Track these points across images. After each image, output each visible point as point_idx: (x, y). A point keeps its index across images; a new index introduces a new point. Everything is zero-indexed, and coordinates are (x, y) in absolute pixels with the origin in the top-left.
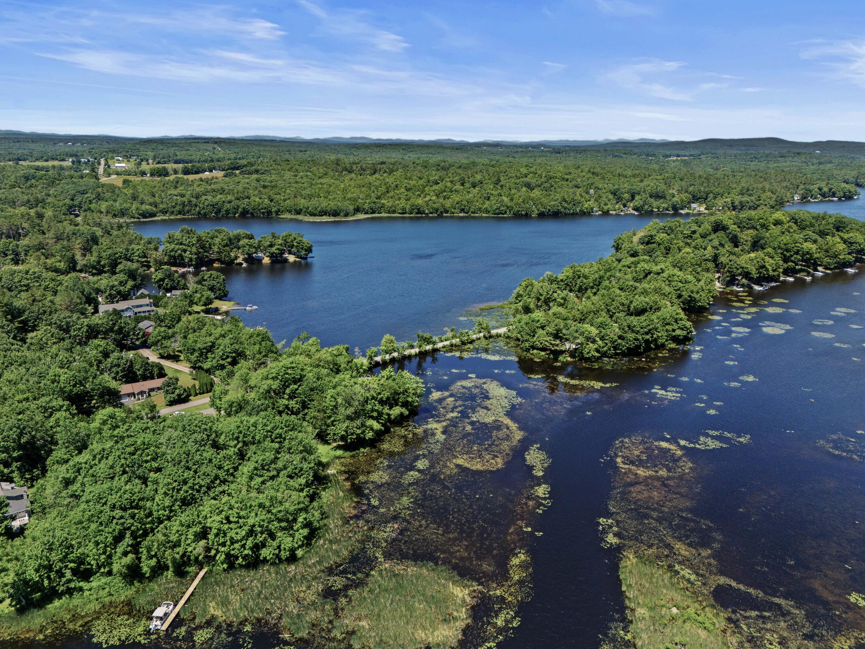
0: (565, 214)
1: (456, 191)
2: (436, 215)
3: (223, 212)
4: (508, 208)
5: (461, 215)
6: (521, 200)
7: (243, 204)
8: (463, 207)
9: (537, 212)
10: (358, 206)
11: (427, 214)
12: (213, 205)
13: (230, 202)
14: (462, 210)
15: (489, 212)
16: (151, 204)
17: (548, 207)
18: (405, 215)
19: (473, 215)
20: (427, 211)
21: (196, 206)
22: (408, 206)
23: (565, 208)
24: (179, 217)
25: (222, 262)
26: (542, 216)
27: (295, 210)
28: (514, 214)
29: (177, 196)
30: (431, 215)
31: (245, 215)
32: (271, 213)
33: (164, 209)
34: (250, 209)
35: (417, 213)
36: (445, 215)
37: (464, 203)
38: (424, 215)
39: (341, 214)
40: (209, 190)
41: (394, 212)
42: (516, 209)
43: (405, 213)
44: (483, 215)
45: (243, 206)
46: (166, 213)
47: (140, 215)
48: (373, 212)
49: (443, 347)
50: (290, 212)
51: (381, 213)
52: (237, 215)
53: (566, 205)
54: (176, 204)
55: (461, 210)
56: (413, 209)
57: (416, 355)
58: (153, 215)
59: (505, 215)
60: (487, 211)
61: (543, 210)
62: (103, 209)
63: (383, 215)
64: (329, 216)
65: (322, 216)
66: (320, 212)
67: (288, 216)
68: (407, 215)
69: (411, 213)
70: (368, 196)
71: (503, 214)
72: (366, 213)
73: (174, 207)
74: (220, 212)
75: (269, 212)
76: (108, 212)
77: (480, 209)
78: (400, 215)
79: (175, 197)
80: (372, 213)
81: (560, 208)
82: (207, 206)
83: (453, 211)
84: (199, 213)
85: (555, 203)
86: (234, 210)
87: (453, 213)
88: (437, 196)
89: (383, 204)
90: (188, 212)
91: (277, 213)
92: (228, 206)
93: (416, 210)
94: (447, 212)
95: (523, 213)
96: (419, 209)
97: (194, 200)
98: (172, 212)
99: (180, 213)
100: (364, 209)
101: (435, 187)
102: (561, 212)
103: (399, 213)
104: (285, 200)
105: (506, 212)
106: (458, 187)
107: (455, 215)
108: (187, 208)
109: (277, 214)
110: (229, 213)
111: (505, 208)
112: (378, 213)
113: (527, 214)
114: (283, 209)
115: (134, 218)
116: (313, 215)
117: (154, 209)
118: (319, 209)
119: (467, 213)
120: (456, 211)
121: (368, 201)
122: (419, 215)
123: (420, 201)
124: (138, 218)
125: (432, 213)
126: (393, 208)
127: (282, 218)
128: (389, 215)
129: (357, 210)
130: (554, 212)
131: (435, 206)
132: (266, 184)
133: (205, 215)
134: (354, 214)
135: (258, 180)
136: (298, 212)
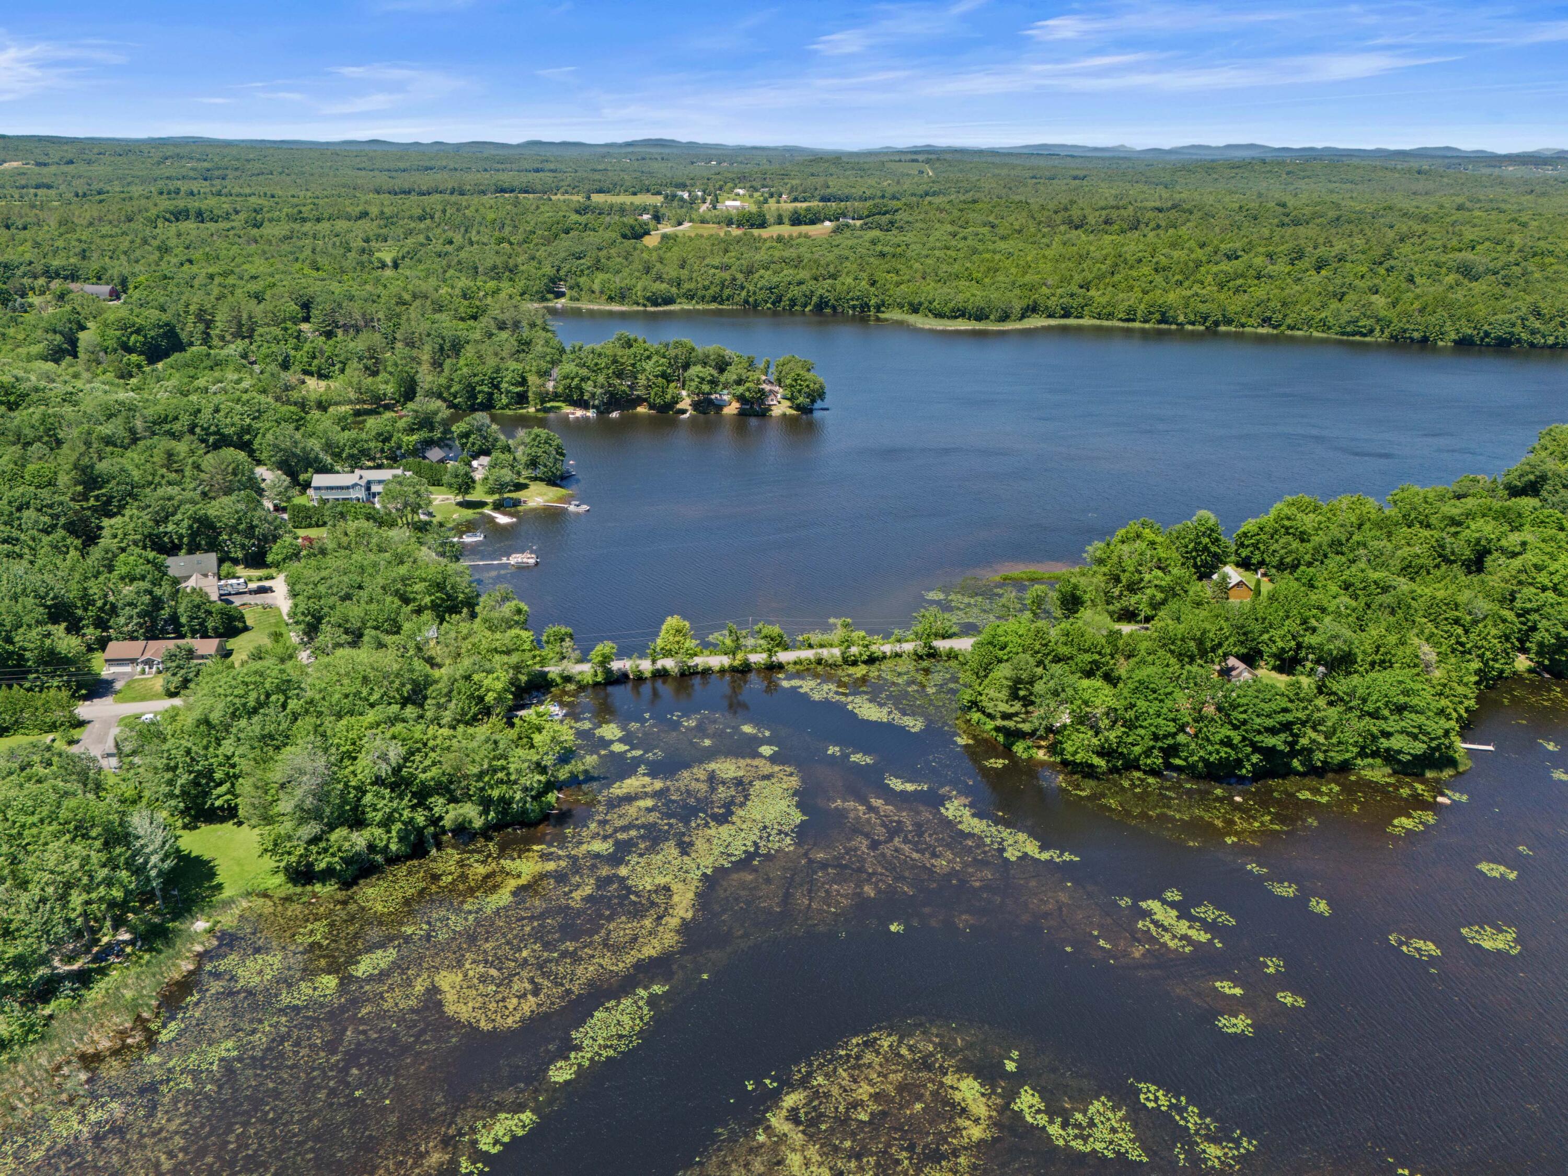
0: (1532, 345)
1: (1270, 277)
2: (1202, 328)
3: (785, 302)
4: (1379, 321)
5: (1260, 330)
6: (1417, 305)
7: (822, 289)
8: (1268, 314)
9: (1453, 336)
10: (1035, 302)
11: (1181, 324)
12: (771, 288)
13: (800, 283)
14: (1266, 321)
15: (1329, 328)
16: (670, 282)
17: (1486, 327)
18: (1131, 325)
19: (1289, 332)
20: (1181, 319)
21: (743, 288)
22: (1142, 306)
23: (1533, 333)
24: (713, 306)
25: (652, 407)
26: (1464, 344)
27: (911, 304)
28: (1392, 337)
29: (717, 268)
30: (1190, 327)
31: (822, 309)
32: (869, 307)
33: (690, 290)
34: (831, 297)
35: (1160, 322)
36: (1223, 328)
37: (1272, 304)
38: (1174, 327)
39: (992, 317)
40: (775, 259)
41: (1110, 316)
42: (1396, 326)
43: (1134, 320)
44: (1315, 334)
45: (820, 292)
46: (692, 298)
47: (648, 299)
48: (1066, 315)
49: (795, 663)
50: (901, 306)
51: (1081, 317)
52: (807, 309)
53: (1537, 324)
54: (712, 283)
55: (1264, 321)
56: (1151, 313)
57: (722, 671)
58: (669, 301)
59: (1368, 339)
60: (1325, 326)
61: (1469, 332)
62: (596, 287)
63: (1086, 322)
64: (969, 319)
65: (956, 317)
66: (953, 311)
67: (895, 315)
68: (1137, 325)
69: (1146, 321)
70: (1065, 280)
71: (1365, 335)
72: (1050, 316)
73: (706, 288)
74: (780, 302)
75: (865, 307)
76: (602, 292)
77: (1308, 322)
78: (1121, 324)
79: (713, 270)
80: (1063, 316)
81: (1517, 330)
82: (761, 289)
83: (1243, 320)
84: (746, 302)
85: (1507, 316)
86: (803, 299)
87: (1243, 326)
88: (1221, 286)
89: (1091, 298)
90: (728, 299)
91: (878, 308)
92: (795, 291)
93: (1157, 316)
94: (1229, 322)
95: (1416, 335)
96: (1163, 314)
97: (740, 276)
98: (703, 298)
99: (714, 299)
100: (1047, 308)
101: (1226, 266)
102: (1519, 341)
103: (1121, 320)
104: (898, 284)
105: (1371, 331)
106: (1281, 267)
107: (1248, 329)
108: (727, 292)
109: (878, 311)
110: (795, 305)
111: (1371, 322)
112: (1077, 317)
113: (1425, 339)
114: (890, 301)
115: (638, 304)
116: (939, 315)
117: (674, 290)
118: (951, 305)
119: (1275, 327)
120: (1251, 321)
121: (1059, 291)
122: (1163, 326)
123: (1173, 297)
124: (645, 306)
125: (1193, 324)
126: (1109, 309)
127: (886, 320)
128: (1097, 322)
129: (1032, 309)
130: (1498, 338)
131: (1203, 308)
132: (886, 249)
133: (756, 305)
134: (1023, 317)
135: (874, 242)
136: (915, 309)
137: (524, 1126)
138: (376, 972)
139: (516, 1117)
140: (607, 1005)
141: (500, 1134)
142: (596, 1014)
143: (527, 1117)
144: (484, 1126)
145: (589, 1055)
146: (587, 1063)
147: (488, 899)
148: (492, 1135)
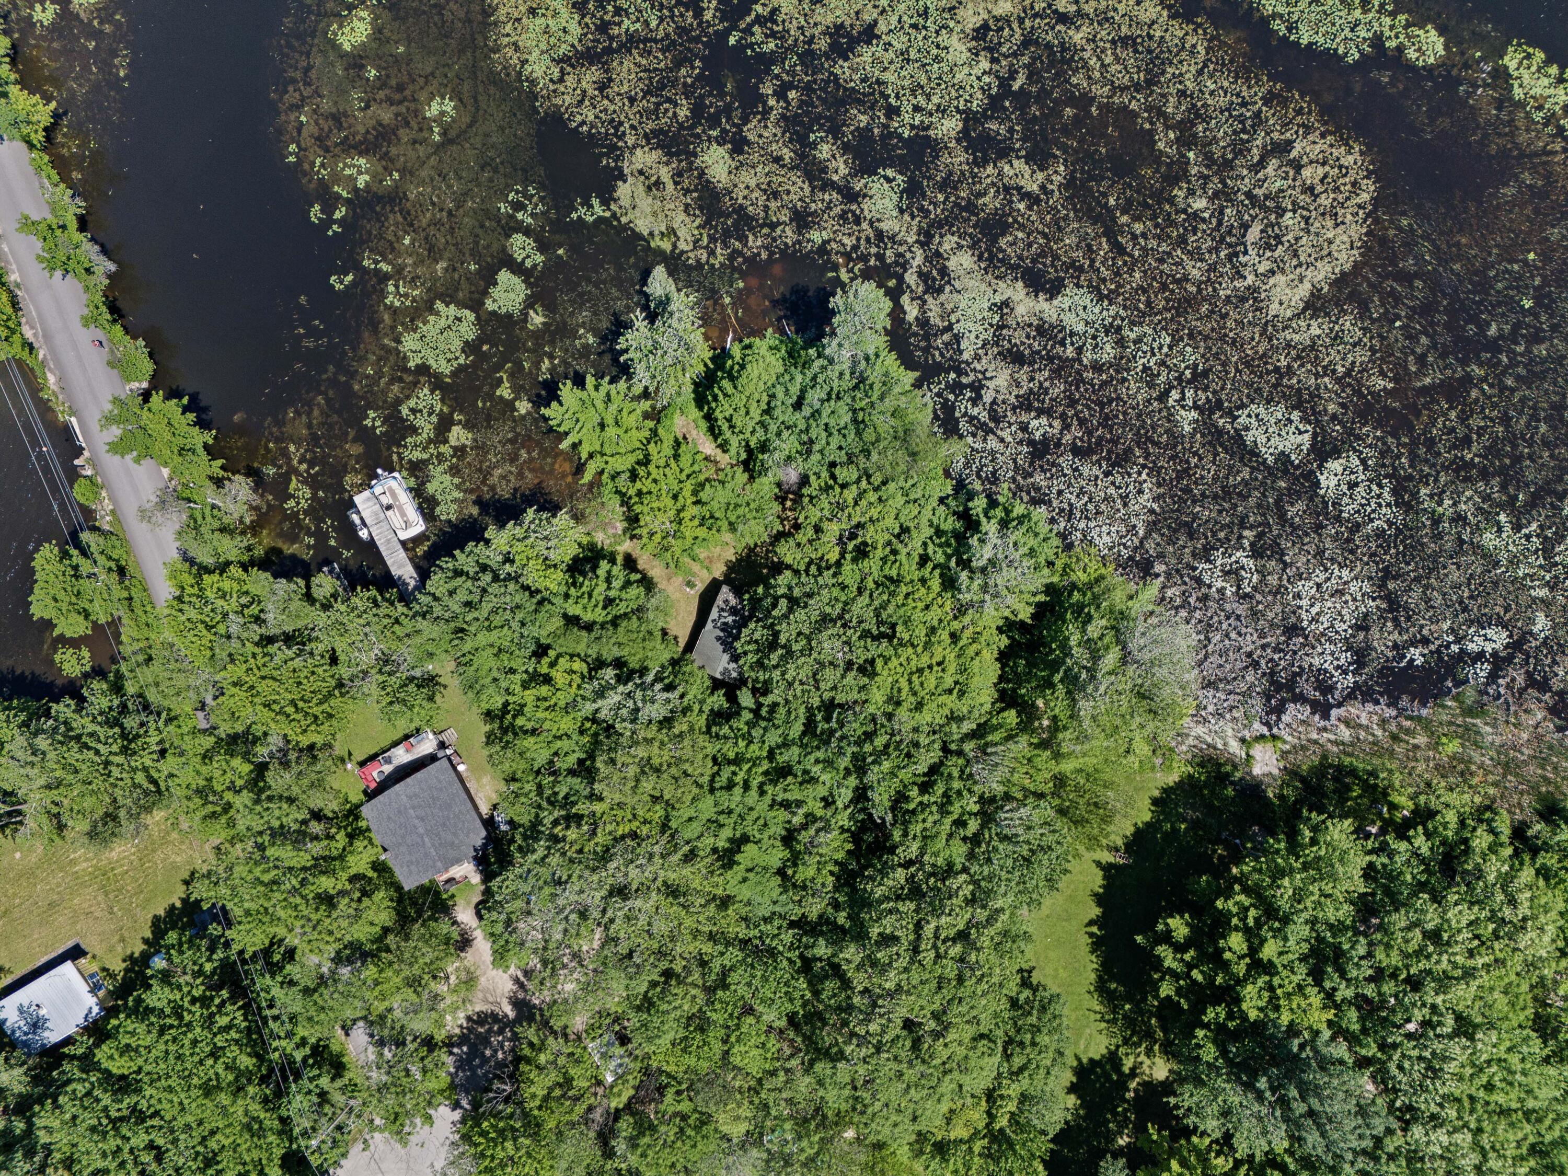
137: (1529, 56)
138: (1296, 415)
139: (1516, 74)
140: (1283, 31)
141: (1546, 81)
142: (1304, 41)
143: (1511, 61)
144: (1540, 108)
145: (1387, 21)
146: (1402, 18)
147: (1080, 328)
148: (1552, 91)
